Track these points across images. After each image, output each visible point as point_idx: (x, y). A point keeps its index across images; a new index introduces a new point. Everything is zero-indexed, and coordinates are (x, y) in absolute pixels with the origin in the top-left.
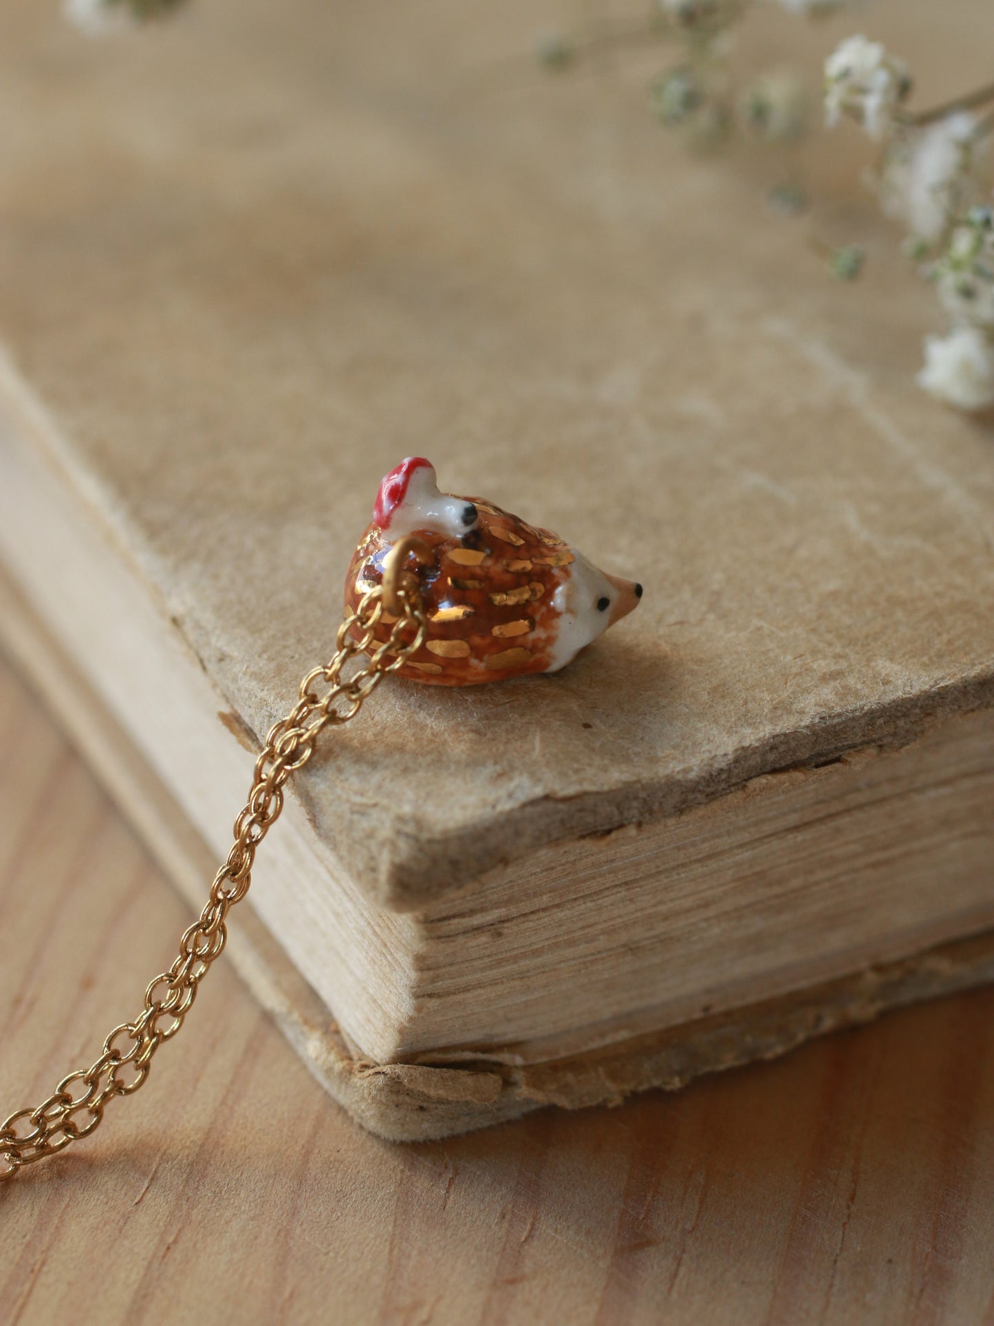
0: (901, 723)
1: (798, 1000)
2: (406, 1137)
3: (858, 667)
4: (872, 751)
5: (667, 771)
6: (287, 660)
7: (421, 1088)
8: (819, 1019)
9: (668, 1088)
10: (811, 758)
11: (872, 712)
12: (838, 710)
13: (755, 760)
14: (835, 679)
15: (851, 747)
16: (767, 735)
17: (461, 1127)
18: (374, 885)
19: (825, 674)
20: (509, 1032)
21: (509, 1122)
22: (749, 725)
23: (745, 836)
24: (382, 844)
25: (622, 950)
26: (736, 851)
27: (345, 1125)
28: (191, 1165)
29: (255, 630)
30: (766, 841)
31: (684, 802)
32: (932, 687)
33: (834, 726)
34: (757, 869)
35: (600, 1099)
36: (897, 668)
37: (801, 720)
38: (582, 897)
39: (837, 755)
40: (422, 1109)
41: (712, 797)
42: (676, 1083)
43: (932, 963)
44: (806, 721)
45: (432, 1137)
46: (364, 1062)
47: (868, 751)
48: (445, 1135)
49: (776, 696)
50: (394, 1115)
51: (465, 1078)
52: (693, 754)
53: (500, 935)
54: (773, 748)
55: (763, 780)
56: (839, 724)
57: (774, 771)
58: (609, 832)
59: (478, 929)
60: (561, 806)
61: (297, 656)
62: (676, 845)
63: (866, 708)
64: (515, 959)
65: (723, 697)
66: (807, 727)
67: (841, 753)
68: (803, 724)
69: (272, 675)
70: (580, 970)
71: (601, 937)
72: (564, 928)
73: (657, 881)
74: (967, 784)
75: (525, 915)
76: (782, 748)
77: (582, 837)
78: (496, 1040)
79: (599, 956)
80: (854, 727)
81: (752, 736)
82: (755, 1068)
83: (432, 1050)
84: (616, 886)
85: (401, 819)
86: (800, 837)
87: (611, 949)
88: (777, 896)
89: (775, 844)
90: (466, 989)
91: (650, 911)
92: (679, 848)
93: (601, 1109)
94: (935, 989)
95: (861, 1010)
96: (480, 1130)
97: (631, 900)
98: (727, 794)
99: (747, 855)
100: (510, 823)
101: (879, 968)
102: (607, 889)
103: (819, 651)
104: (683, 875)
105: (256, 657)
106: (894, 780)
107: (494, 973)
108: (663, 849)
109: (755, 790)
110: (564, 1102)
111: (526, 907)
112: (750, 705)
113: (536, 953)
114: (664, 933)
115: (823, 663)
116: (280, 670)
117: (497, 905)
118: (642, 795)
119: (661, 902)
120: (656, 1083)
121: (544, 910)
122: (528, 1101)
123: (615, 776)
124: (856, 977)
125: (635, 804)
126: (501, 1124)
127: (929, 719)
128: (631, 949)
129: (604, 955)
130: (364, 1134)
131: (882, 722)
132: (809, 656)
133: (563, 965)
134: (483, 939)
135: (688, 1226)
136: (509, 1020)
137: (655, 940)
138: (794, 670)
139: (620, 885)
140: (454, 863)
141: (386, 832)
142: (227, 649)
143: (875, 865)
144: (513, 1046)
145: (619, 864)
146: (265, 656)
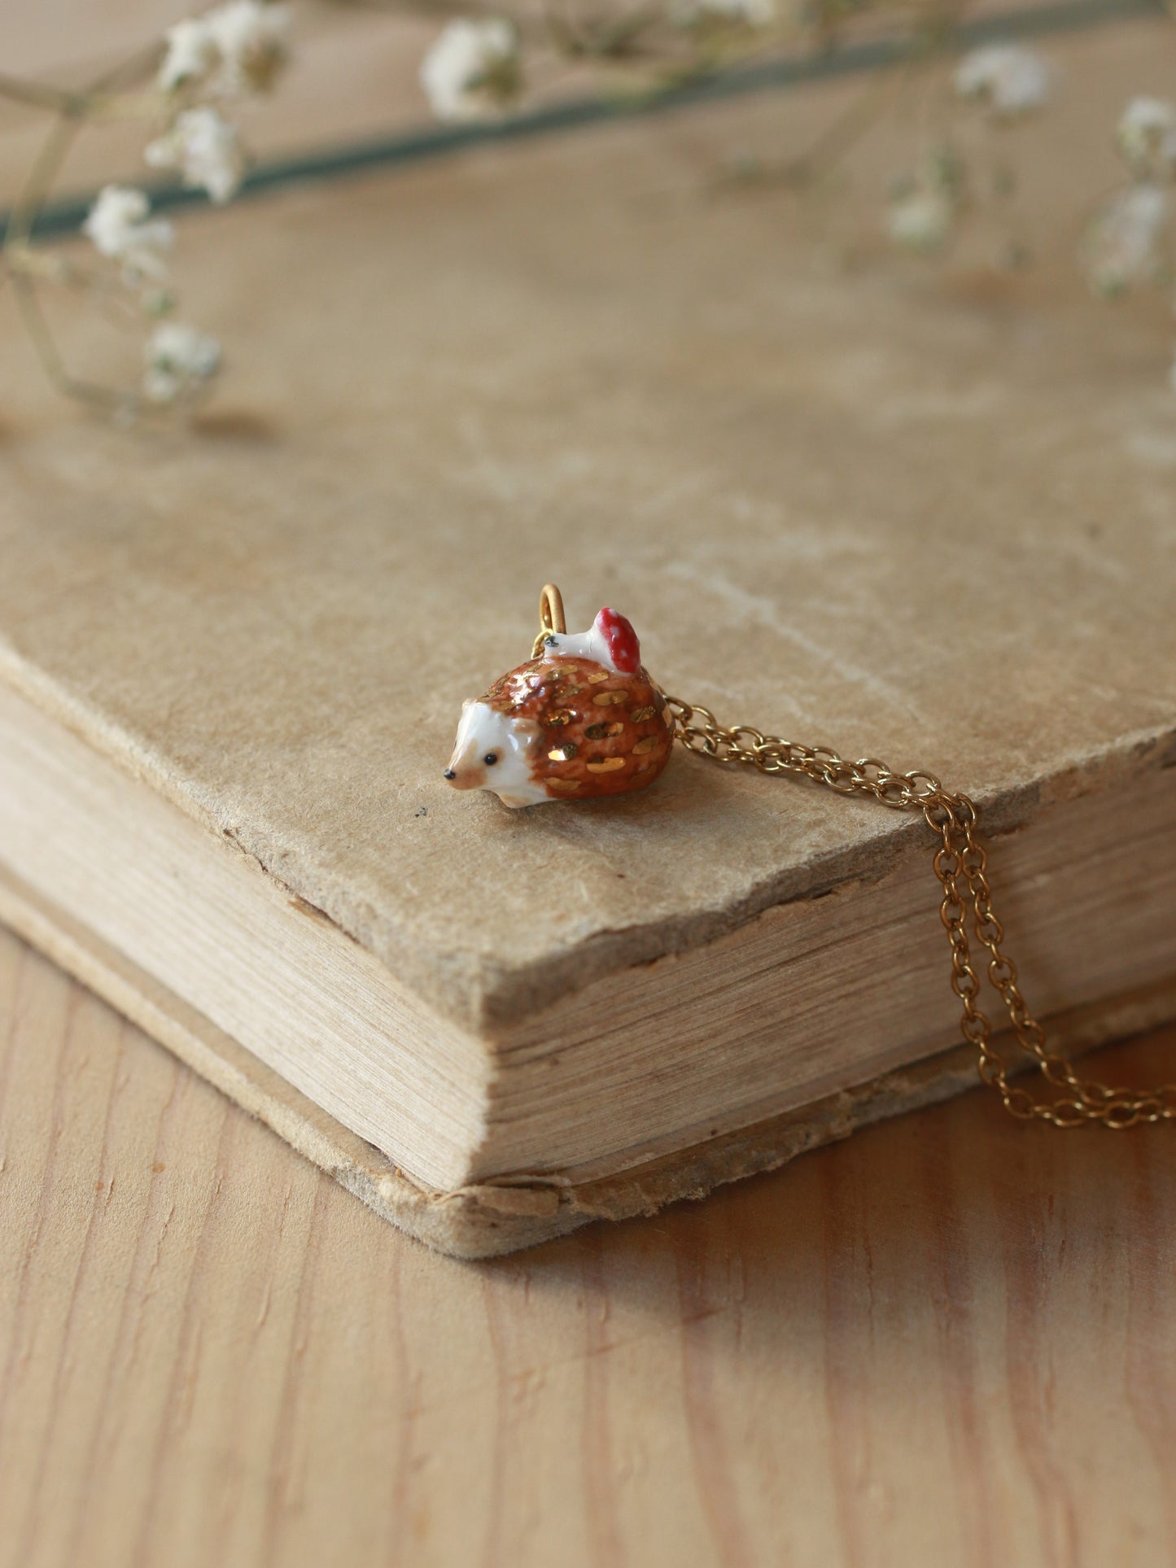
0: (878, 858)
1: (788, 1121)
2: (480, 1254)
3: (836, 816)
4: (856, 884)
5: (698, 906)
6: (345, 849)
7: (494, 1205)
8: (808, 1136)
9: (693, 1198)
10: (809, 891)
11: (855, 849)
12: (827, 848)
13: (767, 893)
14: (819, 826)
15: (839, 881)
16: (775, 872)
17: (525, 1242)
18: (466, 1017)
19: (809, 823)
20: (556, 1159)
21: (562, 1236)
22: (759, 865)
23: (747, 971)
24: (472, 980)
25: (649, 1077)
26: (740, 984)
27: (422, 1252)
28: (298, 1291)
29: (308, 830)
30: (763, 974)
31: (712, 932)
32: (901, 826)
33: (827, 862)
34: (756, 1002)
35: (639, 1211)
36: (868, 814)
37: (799, 859)
38: (621, 1028)
39: (829, 888)
40: (494, 1225)
41: (734, 927)
42: (700, 1194)
43: (893, 1084)
44: (805, 858)
45: (501, 1253)
46: (436, 1193)
47: (853, 885)
48: (512, 1250)
49: (772, 842)
50: (470, 1233)
51: (530, 1197)
52: (716, 891)
53: (556, 1063)
54: (780, 882)
55: (774, 910)
56: (831, 860)
57: (782, 903)
58: (653, 961)
59: (539, 1059)
60: (619, 938)
61: (352, 846)
62: (692, 981)
63: (851, 845)
64: (566, 1087)
65: (729, 846)
66: (805, 863)
67: (832, 887)
68: (801, 861)
69: (336, 861)
70: (617, 1096)
71: (632, 1066)
72: (604, 1058)
73: (680, 1012)
74: (918, 920)
75: (575, 1046)
76: (788, 882)
77: (634, 966)
78: (545, 1166)
79: (632, 1083)
80: (842, 862)
81: (765, 872)
82: (760, 1179)
83: (496, 1176)
84: (646, 1018)
85: (488, 957)
86: (791, 970)
87: (641, 1077)
88: (770, 1027)
89: (771, 977)
90: (527, 1115)
91: (672, 1041)
92: (694, 983)
93: (640, 1219)
94: (897, 1109)
95: (840, 1127)
96: (539, 1244)
97: (657, 1031)
98: (744, 925)
99: (749, 987)
100: (580, 954)
101: (850, 1091)
102: (640, 1020)
103: (799, 807)
104: (699, 1006)
105: (317, 849)
106: (860, 918)
107: (549, 1100)
108: (683, 984)
109: (767, 920)
110: (610, 1215)
111: (576, 1038)
112: (754, 851)
113: (583, 1081)
114: (681, 1062)
115: (806, 815)
116: (340, 858)
117: (553, 1037)
118: (680, 927)
119: (680, 1034)
120: (683, 1195)
121: (591, 1040)
122: (580, 1215)
123: (658, 911)
124: (835, 1098)
125: (674, 935)
126: (557, 1238)
127: (899, 855)
128: (657, 1077)
129: (635, 1082)
130: (441, 1256)
131: (864, 857)
132: (792, 811)
133: (603, 1092)
134: (544, 1067)
135: (739, 1297)
136: (556, 1147)
137: (675, 1068)
138: (783, 822)
139: (650, 1017)
140: (534, 992)
141: (474, 968)
142: (289, 846)
143: (846, 996)
144: (561, 1171)
145: (647, 998)
146: (325, 848)
